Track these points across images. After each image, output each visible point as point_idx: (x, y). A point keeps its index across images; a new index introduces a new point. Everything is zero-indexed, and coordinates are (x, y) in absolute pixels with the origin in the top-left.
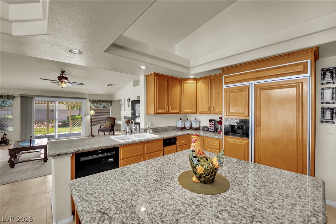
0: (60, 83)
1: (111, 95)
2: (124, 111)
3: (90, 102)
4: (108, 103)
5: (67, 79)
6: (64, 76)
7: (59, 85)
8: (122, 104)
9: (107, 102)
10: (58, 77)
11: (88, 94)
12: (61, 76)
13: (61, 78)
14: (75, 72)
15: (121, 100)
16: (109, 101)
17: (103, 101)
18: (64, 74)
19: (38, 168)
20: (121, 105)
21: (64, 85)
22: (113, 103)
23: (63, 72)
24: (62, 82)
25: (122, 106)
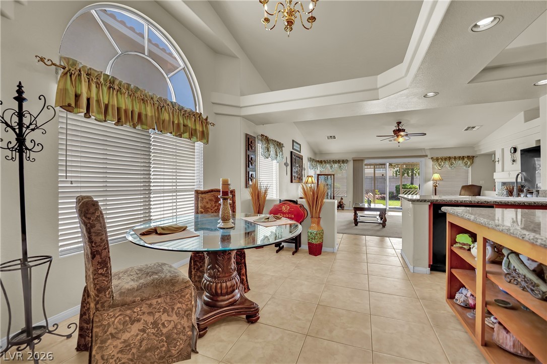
0: (396, 137)
1: (472, 147)
2: (503, 170)
3: (433, 161)
4: (466, 160)
5: (404, 130)
6: (400, 128)
7: (395, 140)
8: (497, 160)
9: (464, 159)
10: (394, 131)
11: (430, 149)
12: (397, 128)
13: (397, 132)
14: (413, 120)
15: (494, 153)
16: (468, 157)
17: (455, 158)
18: (401, 125)
19: (378, 231)
20: (494, 161)
21: (401, 139)
22: (476, 160)
23: (399, 123)
24: (398, 136)
25: (497, 163)
